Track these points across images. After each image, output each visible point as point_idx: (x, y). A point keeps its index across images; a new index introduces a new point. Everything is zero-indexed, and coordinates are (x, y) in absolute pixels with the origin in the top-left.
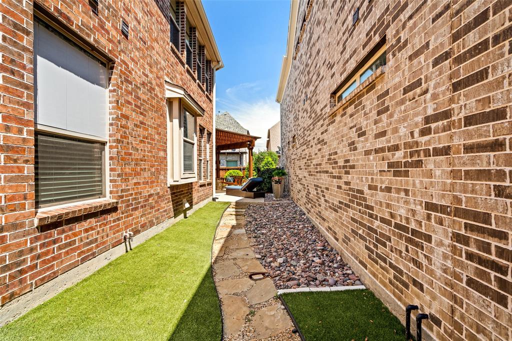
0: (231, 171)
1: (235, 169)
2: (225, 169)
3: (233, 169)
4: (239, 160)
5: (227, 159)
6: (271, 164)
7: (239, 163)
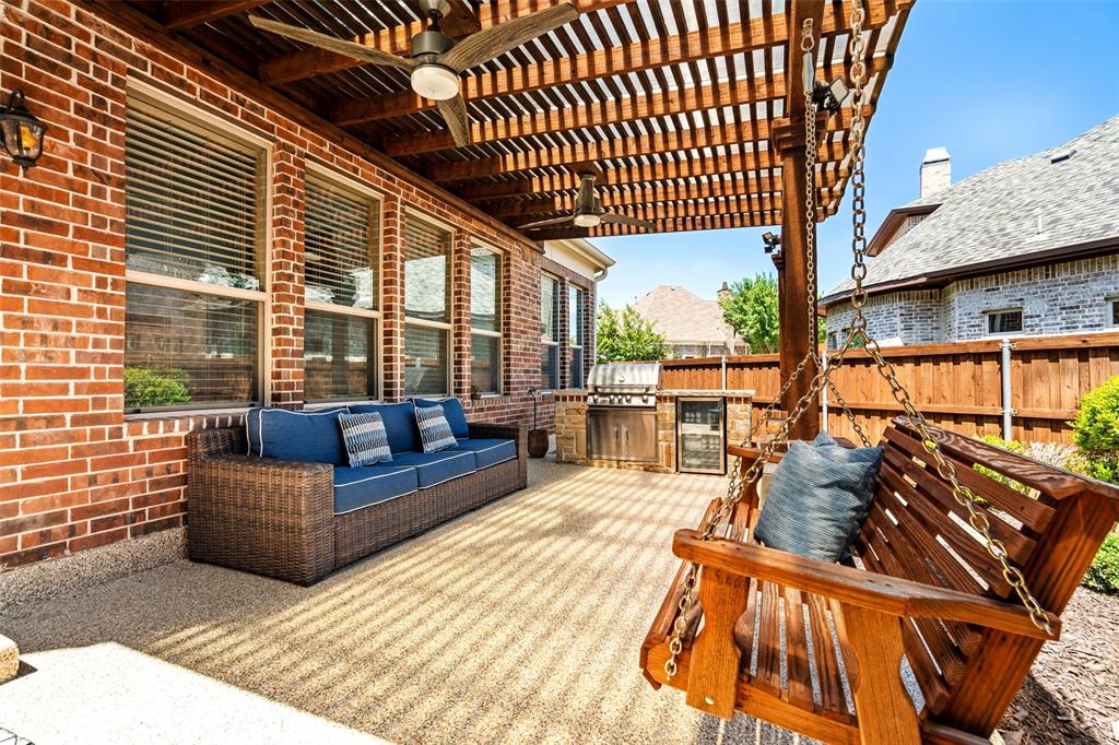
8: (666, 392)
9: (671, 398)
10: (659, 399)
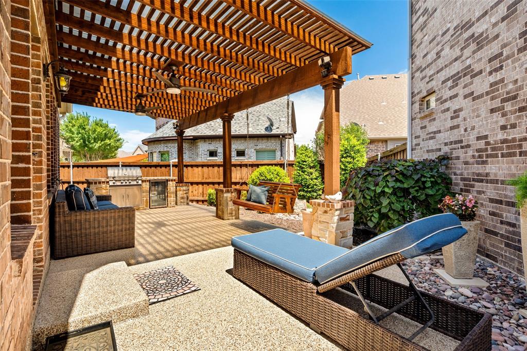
0: (263, 169)
1: (272, 165)
2: (252, 166)
3: (268, 165)
4: (278, 148)
5: (258, 148)
6: (358, 151)
7: (278, 153)
8: (144, 178)
9: (147, 181)
10: (143, 181)
